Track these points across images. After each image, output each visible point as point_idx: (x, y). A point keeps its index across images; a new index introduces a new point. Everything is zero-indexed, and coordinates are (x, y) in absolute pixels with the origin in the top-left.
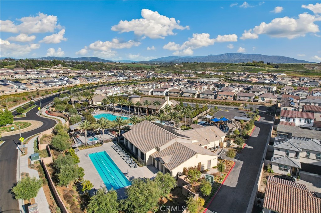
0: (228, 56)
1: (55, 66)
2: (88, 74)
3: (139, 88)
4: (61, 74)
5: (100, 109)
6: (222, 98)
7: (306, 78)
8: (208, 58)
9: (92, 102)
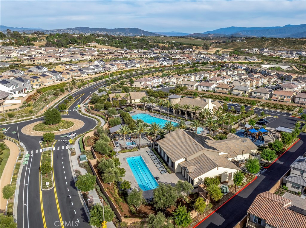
1: (88, 44)
2: (126, 56)
3: (183, 79)
4: (96, 57)
5: (138, 108)
6: (278, 98)
9: (131, 99)
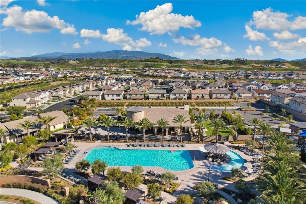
0: (116, 53)
7: (207, 72)
8: (97, 55)
